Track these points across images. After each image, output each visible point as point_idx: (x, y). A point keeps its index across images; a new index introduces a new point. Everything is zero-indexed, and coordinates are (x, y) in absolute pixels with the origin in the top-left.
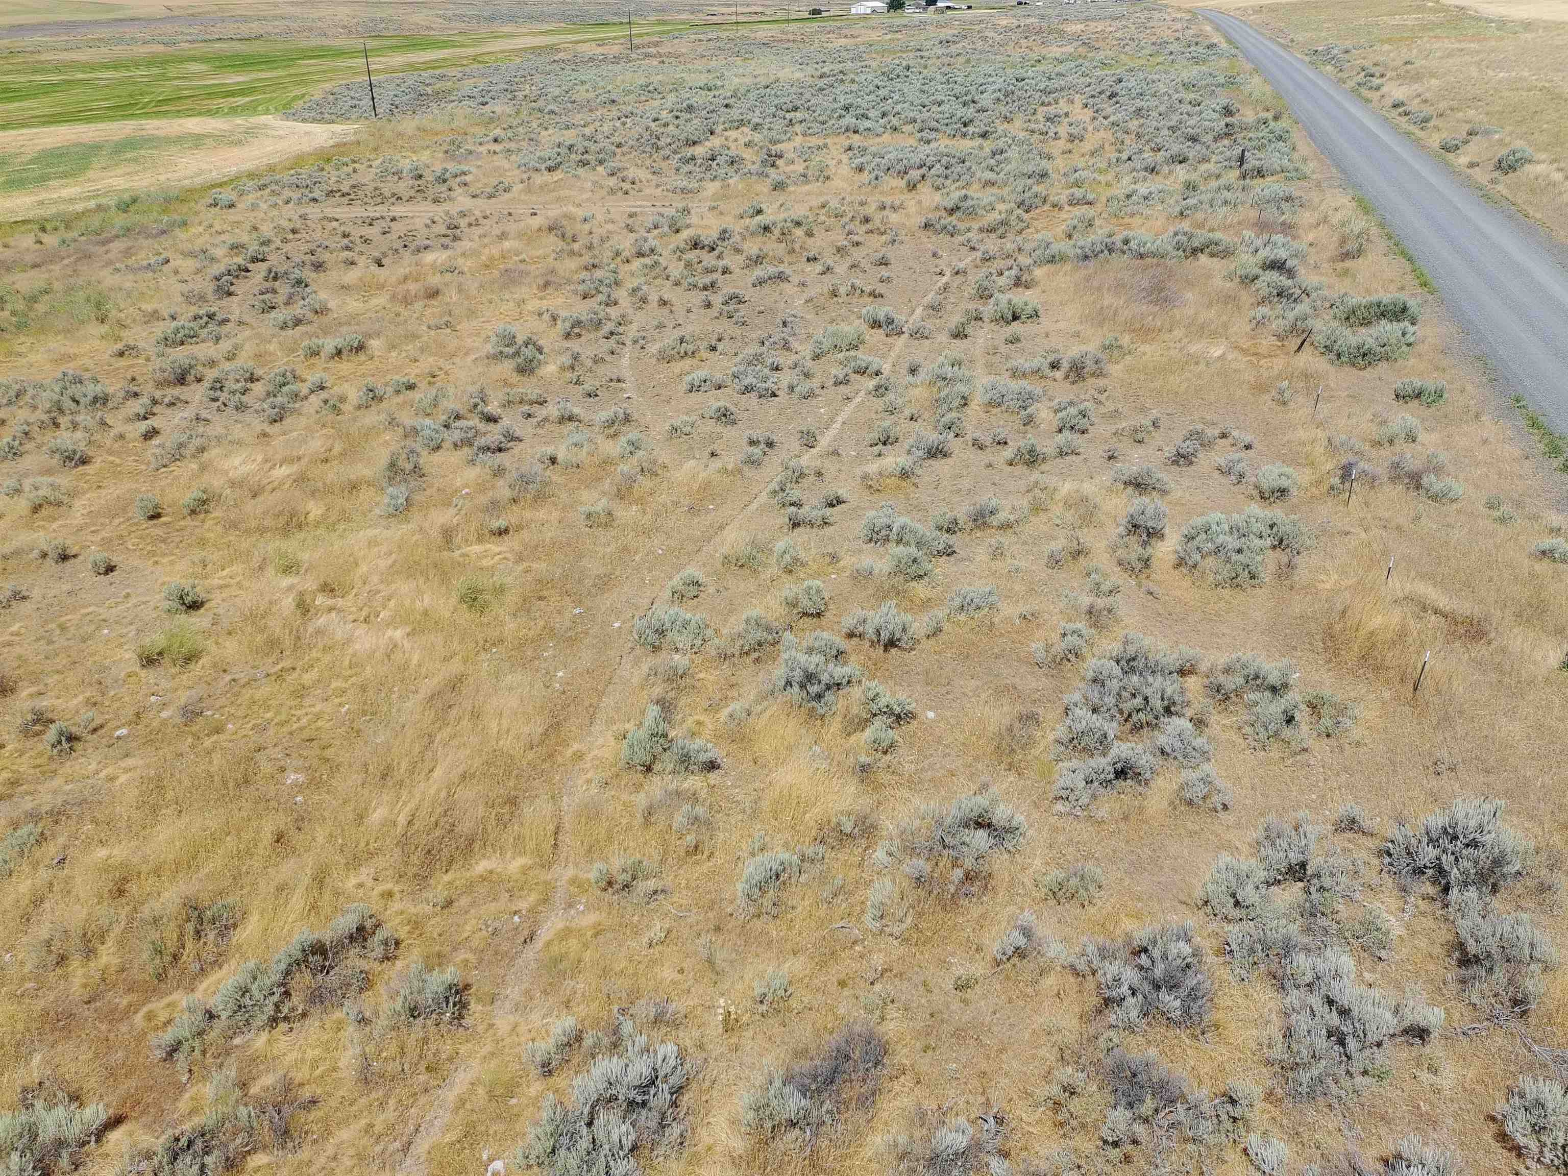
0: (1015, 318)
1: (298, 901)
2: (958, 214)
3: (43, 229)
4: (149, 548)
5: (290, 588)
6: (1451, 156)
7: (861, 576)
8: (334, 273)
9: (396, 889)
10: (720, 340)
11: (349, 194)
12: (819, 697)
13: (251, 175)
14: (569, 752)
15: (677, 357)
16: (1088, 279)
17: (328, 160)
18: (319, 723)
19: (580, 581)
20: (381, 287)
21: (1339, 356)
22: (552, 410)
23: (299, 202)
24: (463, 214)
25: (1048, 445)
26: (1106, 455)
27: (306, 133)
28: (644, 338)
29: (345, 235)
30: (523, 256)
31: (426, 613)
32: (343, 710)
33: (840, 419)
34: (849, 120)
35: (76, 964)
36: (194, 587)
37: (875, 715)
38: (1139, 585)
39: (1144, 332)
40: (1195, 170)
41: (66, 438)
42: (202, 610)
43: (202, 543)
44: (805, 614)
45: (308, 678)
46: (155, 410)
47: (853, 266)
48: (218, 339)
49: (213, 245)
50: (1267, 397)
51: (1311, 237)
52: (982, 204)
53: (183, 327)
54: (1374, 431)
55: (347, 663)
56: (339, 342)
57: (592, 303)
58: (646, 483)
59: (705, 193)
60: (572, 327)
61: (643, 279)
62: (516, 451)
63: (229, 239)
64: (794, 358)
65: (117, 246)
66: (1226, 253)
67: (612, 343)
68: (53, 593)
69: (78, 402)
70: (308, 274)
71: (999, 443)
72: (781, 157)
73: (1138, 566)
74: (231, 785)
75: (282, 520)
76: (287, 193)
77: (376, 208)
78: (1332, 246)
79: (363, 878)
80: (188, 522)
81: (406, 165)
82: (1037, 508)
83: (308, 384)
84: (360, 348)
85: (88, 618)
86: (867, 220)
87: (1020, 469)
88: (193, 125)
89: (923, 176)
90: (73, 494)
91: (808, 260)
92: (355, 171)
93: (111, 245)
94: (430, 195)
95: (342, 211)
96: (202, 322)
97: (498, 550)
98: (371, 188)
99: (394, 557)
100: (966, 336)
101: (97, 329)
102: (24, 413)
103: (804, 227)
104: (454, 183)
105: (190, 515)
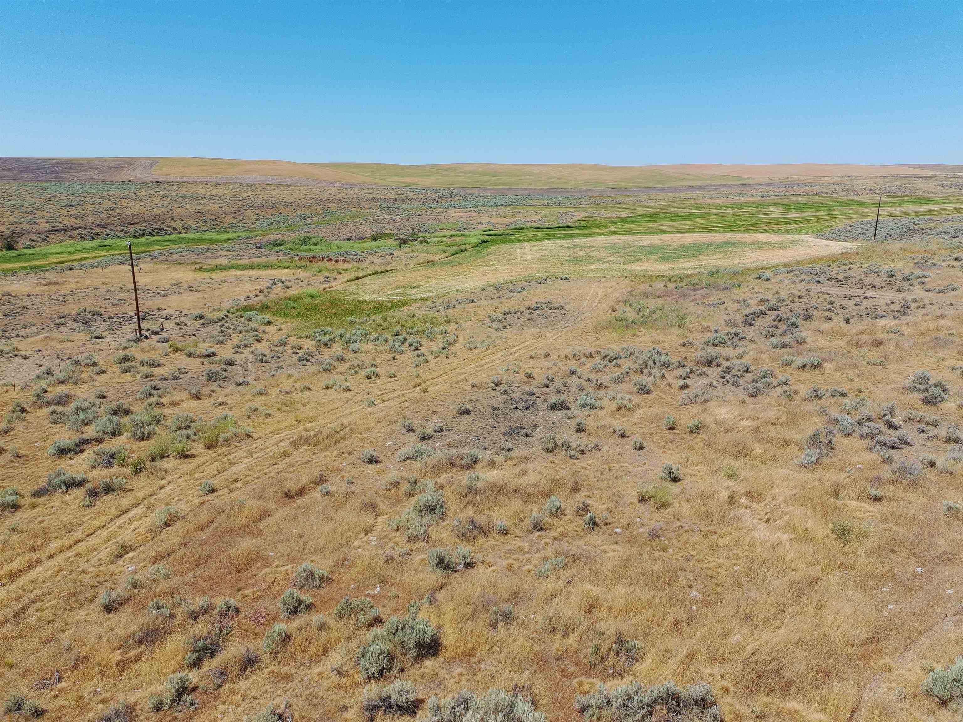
1: (673, 665)
3: (670, 281)
4: (663, 443)
5: (728, 488)
8: (817, 323)
9: (732, 689)
11: (841, 281)
13: (785, 265)
17: (835, 261)
18: (720, 570)
20: (844, 335)
22: (943, 432)
23: (809, 282)
24: (915, 300)
27: (827, 246)
29: (830, 303)
30: (954, 331)
31: (807, 531)
32: (736, 568)
35: (558, 636)
36: (678, 469)
41: (644, 379)
42: (678, 484)
43: (691, 449)
45: (722, 542)
46: (691, 376)
48: (736, 346)
49: (751, 298)
53: (720, 337)
55: (747, 541)
56: (805, 360)
62: (905, 451)
63: (760, 296)
65: (702, 292)
68: (611, 451)
69: (655, 364)
70: (800, 321)
74: (661, 582)
75: (736, 450)
76: (803, 276)
77: (857, 291)
79: (715, 672)
80: (687, 436)
81: (885, 268)
83: (778, 380)
84: (818, 366)
85: (623, 468)
88: (762, 237)
90: (637, 407)
92: (850, 269)
93: (698, 292)
94: (896, 287)
95: (834, 290)
96: (731, 336)
97: (870, 509)
98: (857, 279)
99: (797, 490)
101: (677, 331)
102: (630, 364)
104: (915, 282)
105: (689, 433)
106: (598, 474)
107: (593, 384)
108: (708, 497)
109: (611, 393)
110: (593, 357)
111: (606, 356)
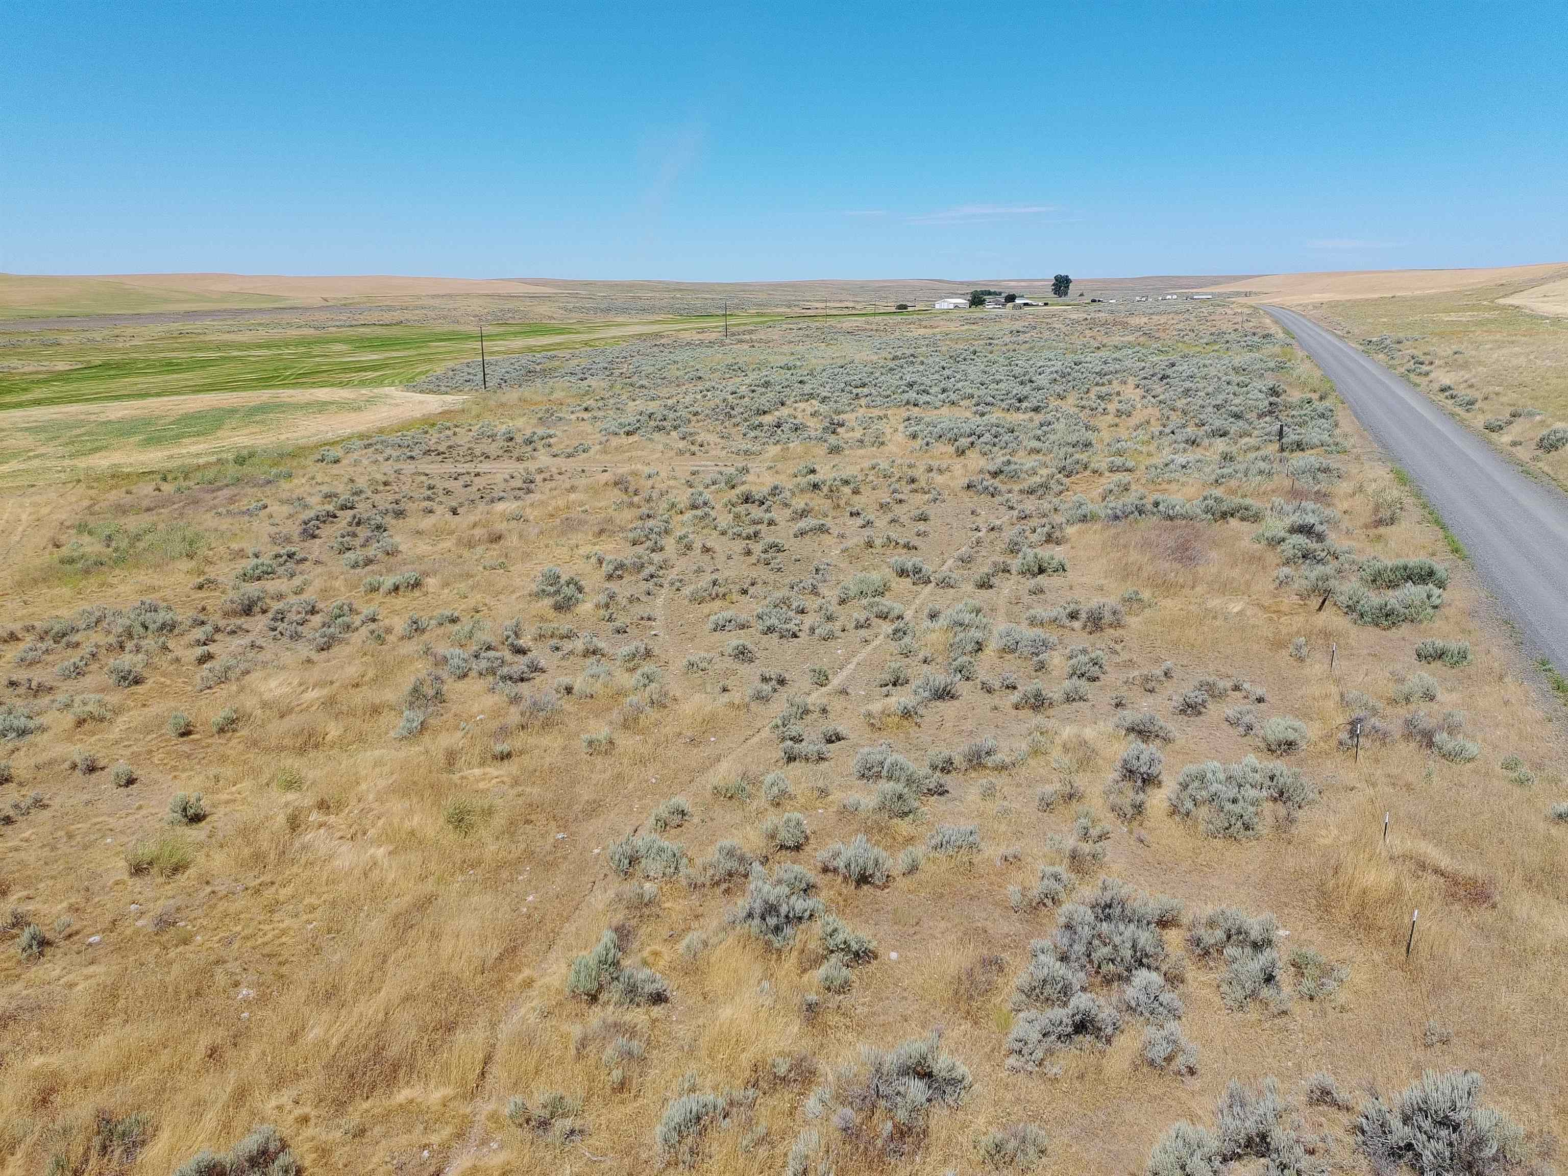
0: (1041, 571)
1: (211, 1120)
2: (1001, 477)
3: (165, 479)
4: (173, 763)
5: (287, 804)
6: (1494, 436)
7: (847, 812)
8: (413, 520)
9: (313, 1113)
10: (753, 584)
11: (443, 453)
12: (777, 929)
13: (361, 436)
14: (519, 978)
15: (708, 598)
16: (1116, 536)
17: (433, 425)
18: (284, 939)
19: (569, 806)
20: (452, 533)
21: (1362, 615)
22: (579, 645)
23: (398, 459)
24: (540, 471)
25: (1054, 691)
26: (1113, 702)
27: (420, 402)
28: (681, 581)
29: (430, 488)
30: (587, 507)
31: (412, 833)
32: (310, 927)
33: (855, 660)
34: (912, 395)
36: (199, 800)
37: (832, 952)
38: (1131, 832)
39: (1166, 587)
40: (1236, 443)
41: (127, 660)
42: (202, 824)
43: (223, 759)
44: (783, 847)
45: (285, 892)
46: (216, 637)
47: (893, 521)
48: (292, 575)
49: (310, 494)
50: (1284, 653)
51: (1345, 505)
52: (1025, 468)
53: (263, 565)
54: (1391, 689)
55: (324, 878)
56: (398, 579)
57: (639, 549)
58: (653, 714)
59: (766, 455)
60: (616, 569)
61: (691, 529)
62: (537, 681)
63: (325, 489)
64: (820, 601)
65: (226, 492)
66: (1256, 518)
67: (651, 585)
68: (71, 802)
69: (147, 628)
71: (1008, 687)
72: (842, 425)
73: (1130, 811)
74: (183, 996)
75: (299, 742)
76: (389, 451)
77: (465, 465)
78: (1366, 516)
79: (283, 1100)
80: (217, 740)
81: (501, 429)
82: (1036, 751)
83: (361, 617)
84: (417, 584)
85: (97, 827)
86: (913, 481)
87: (1026, 713)
88: (323, 394)
89: (972, 444)
90: (118, 711)
91: (852, 514)
92: (455, 434)
93: (219, 493)
94: (515, 454)
95: (433, 467)
96: (282, 560)
97: (496, 773)
98: (465, 449)
99: (394, 777)
100: (991, 587)
101: (186, 565)
102: (98, 638)
103: (852, 486)
104: (539, 445)
105: (219, 733)
106: (46, 852)
107: (22, 690)
108: (256, 830)
109: (61, 698)
110: (18, 639)
111: (46, 633)
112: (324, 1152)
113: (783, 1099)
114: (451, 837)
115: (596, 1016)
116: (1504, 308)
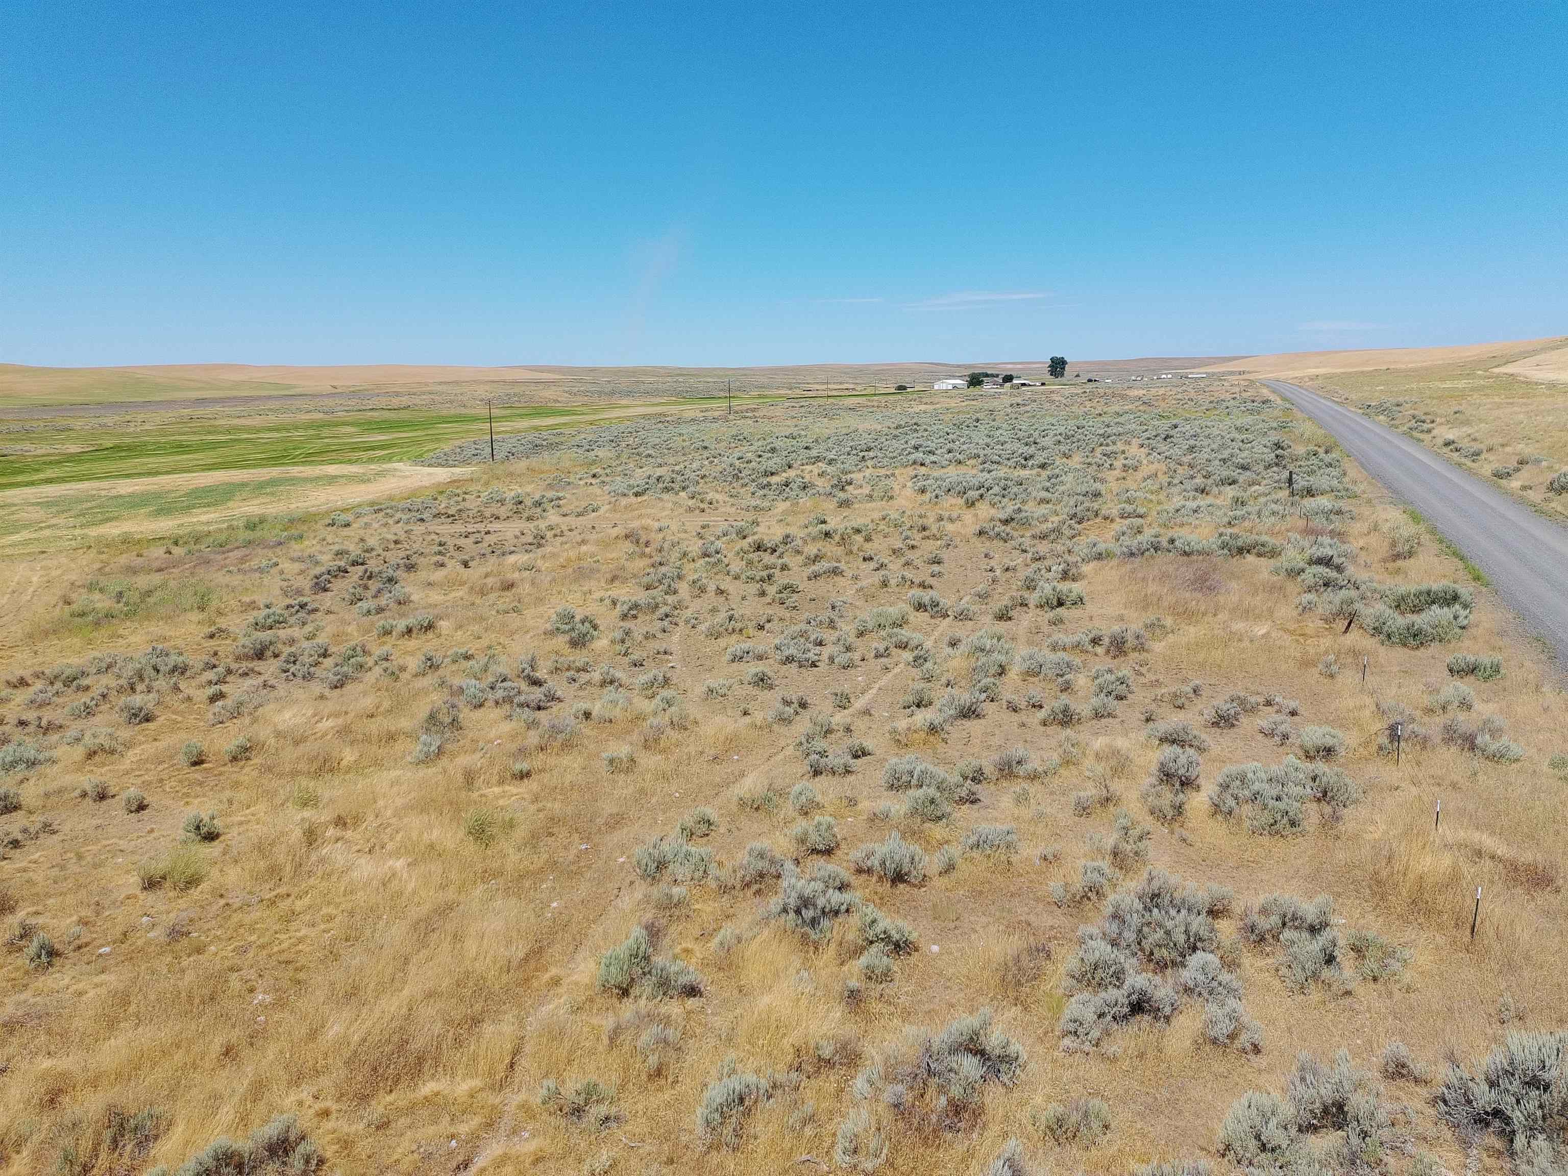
0: (1060, 604)
1: (227, 1113)
2: (1013, 524)
3: (176, 543)
4: (185, 790)
5: (303, 821)
6: (1503, 482)
7: (877, 819)
8: (425, 573)
9: (334, 1107)
10: (769, 621)
11: (453, 516)
13: (372, 504)
14: (547, 976)
15: (725, 633)
16: (1133, 571)
17: (442, 492)
19: (592, 820)
20: (462, 584)
21: (1389, 636)
22: (596, 676)
23: (408, 522)
24: (551, 528)
25: (1082, 707)
26: (1143, 718)
27: (429, 474)
28: (696, 619)
29: (440, 545)
30: (598, 558)
31: (432, 846)
32: (326, 936)
33: (877, 686)
34: (919, 456)
36: (212, 818)
37: (872, 942)
38: (1172, 832)
39: (1188, 615)
40: (1245, 492)
41: (137, 700)
42: (216, 843)
43: (236, 785)
44: (815, 851)
45: (301, 903)
46: (228, 678)
47: (907, 564)
48: (304, 624)
49: (320, 552)
50: (1314, 671)
51: (1361, 543)
52: (1036, 516)
53: (274, 614)
54: (1426, 700)
55: (341, 890)
56: (411, 621)
57: (654, 592)
58: (674, 735)
59: (776, 511)
60: (631, 609)
61: (704, 574)
62: (555, 709)
63: (336, 548)
64: (837, 634)
65: (238, 554)
66: (1274, 553)
67: (666, 623)
68: (80, 826)
69: (158, 671)
71: (1034, 706)
72: (851, 484)
73: (1170, 814)
74: (197, 1001)
75: (315, 766)
76: (398, 515)
77: (475, 526)
78: (1384, 550)
79: (303, 1095)
80: (229, 768)
81: (510, 495)
82: (1067, 762)
83: (375, 657)
84: (430, 627)
85: (108, 848)
86: (924, 529)
87: (1052, 729)
88: (332, 470)
89: (981, 496)
90: (129, 745)
91: (865, 560)
92: (464, 500)
93: (231, 554)
94: (525, 515)
95: (445, 529)
96: (293, 610)
97: (516, 791)
98: (474, 512)
99: (412, 795)
100: (1010, 619)
101: (195, 616)
102: (108, 680)
103: (864, 534)
104: (548, 506)
105: (231, 761)
106: (55, 872)
107: (31, 728)
108: (271, 844)
109: (71, 733)
110: (28, 685)
111: (56, 677)
112: (346, 1144)
113: (829, 1082)
114: (471, 848)
115: (628, 1009)
116: (1498, 376)
